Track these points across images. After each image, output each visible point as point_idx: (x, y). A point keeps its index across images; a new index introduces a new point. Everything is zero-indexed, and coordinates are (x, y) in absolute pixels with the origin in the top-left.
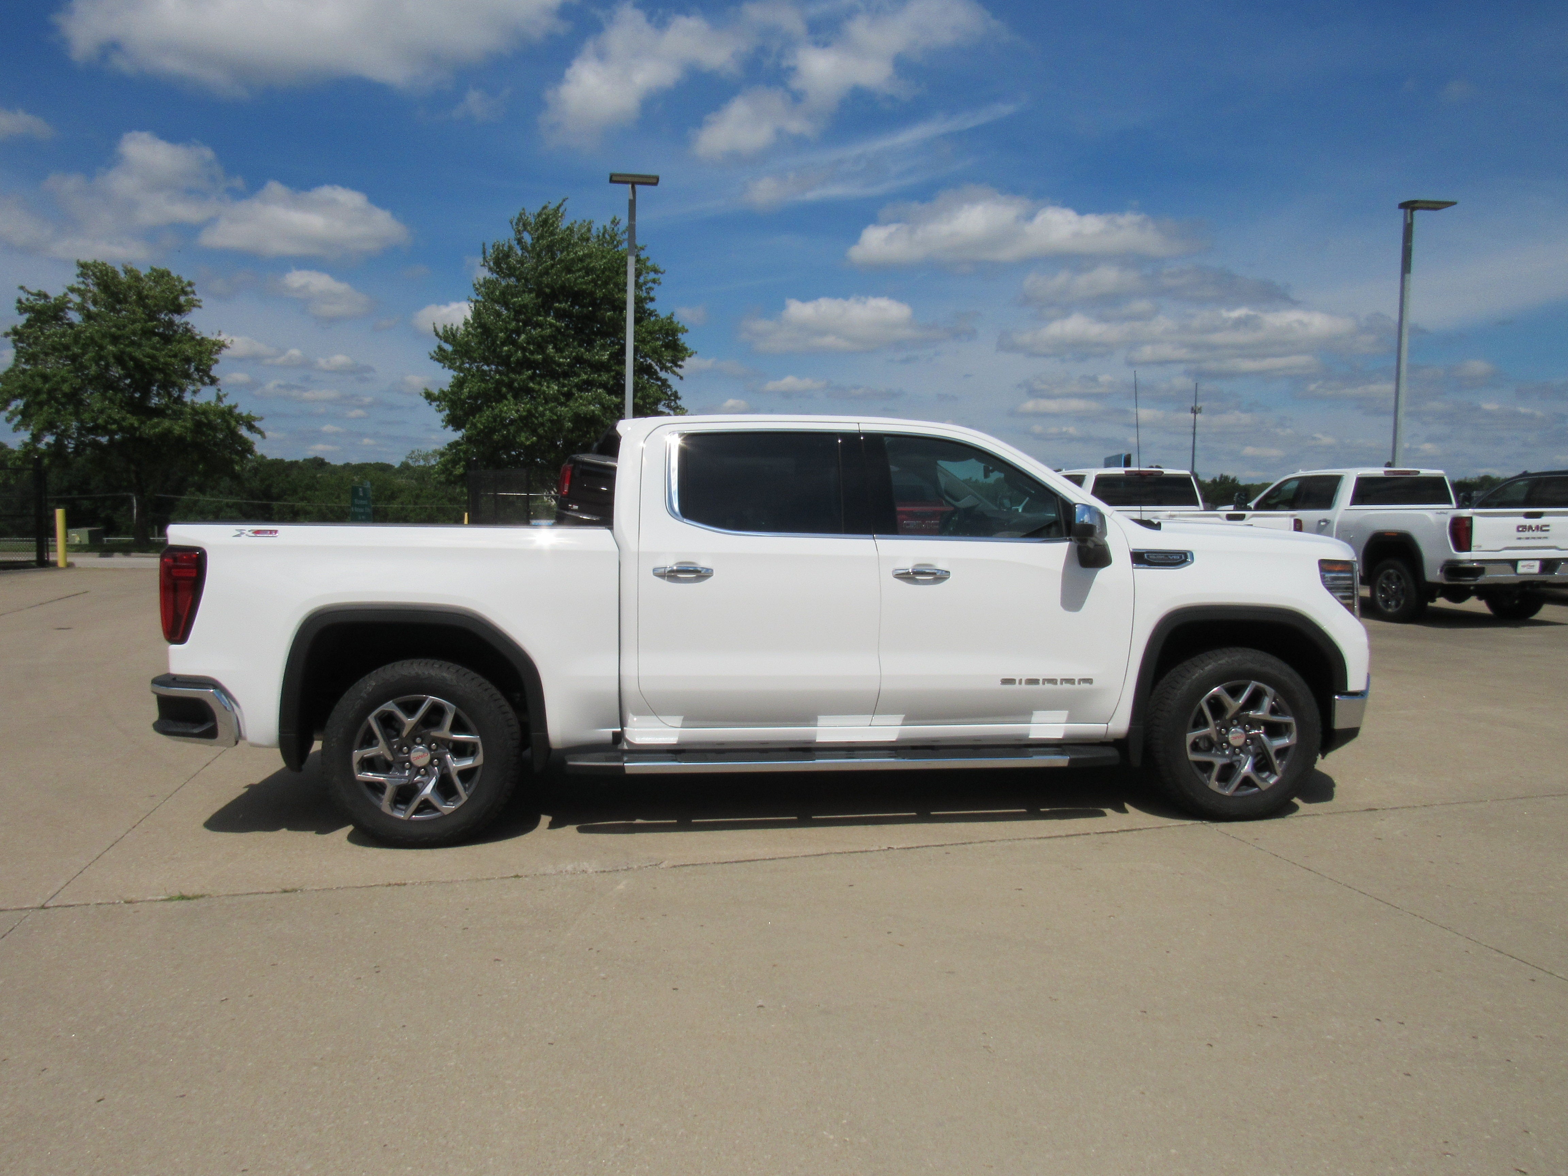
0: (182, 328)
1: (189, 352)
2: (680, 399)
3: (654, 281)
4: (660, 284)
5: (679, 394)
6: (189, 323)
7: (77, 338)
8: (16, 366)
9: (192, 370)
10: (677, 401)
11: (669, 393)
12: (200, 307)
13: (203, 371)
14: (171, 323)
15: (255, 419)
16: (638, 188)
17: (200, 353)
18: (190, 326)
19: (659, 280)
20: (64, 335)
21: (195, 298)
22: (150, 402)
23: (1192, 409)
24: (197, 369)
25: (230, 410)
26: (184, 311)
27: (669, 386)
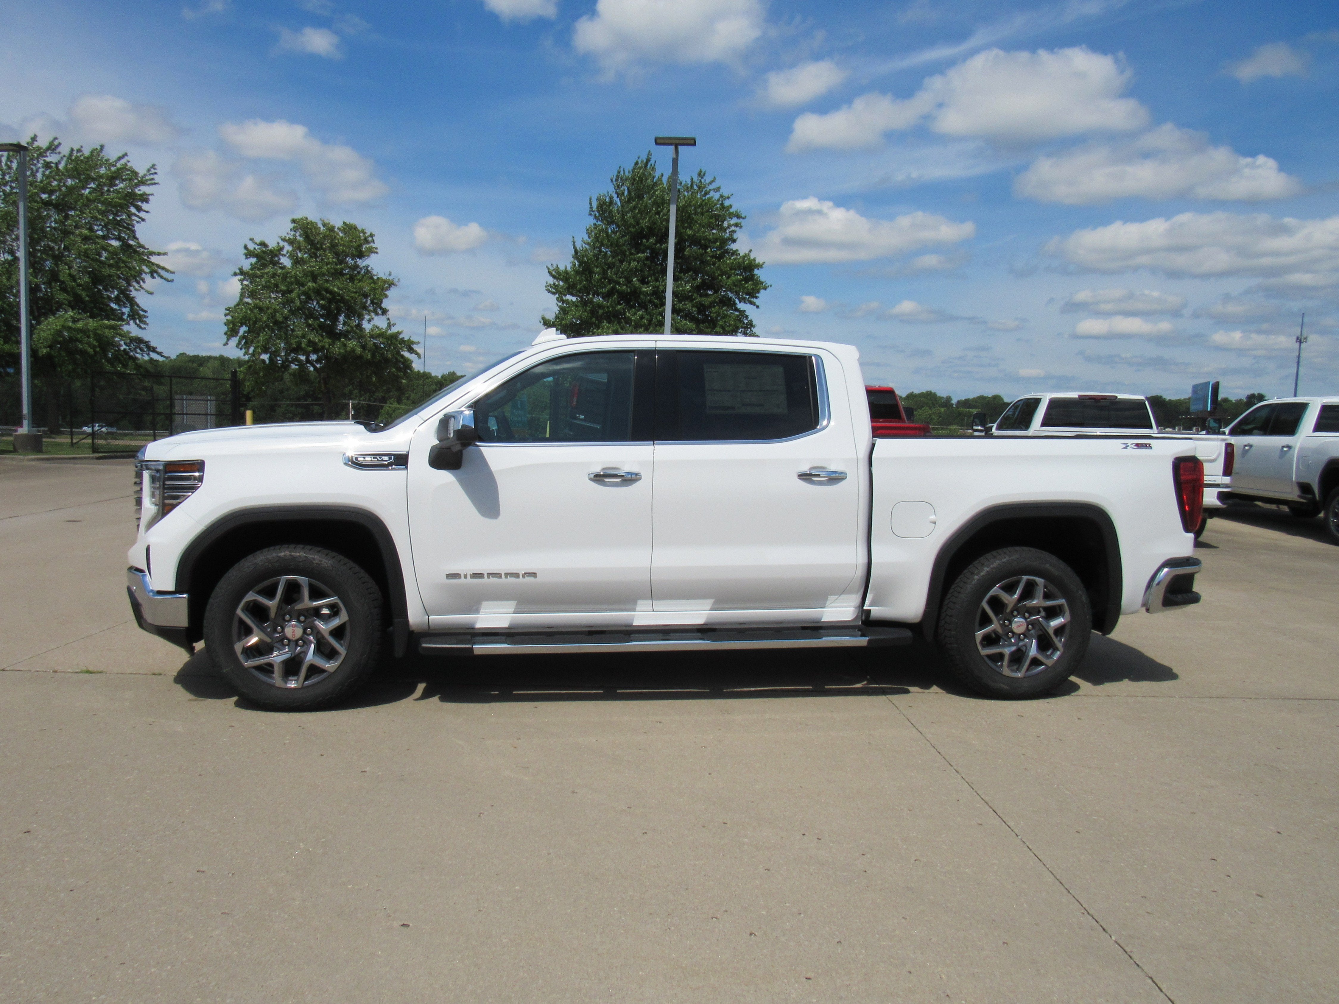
0: (363, 270)
1: (367, 289)
2: (754, 327)
3: (736, 225)
4: (741, 227)
5: (754, 323)
6: (369, 266)
7: (285, 277)
8: (241, 300)
9: (369, 302)
10: (752, 329)
11: (746, 322)
12: (377, 253)
13: (376, 303)
14: (356, 266)
15: (413, 343)
16: (681, 148)
17: (375, 289)
18: (369, 268)
19: (740, 224)
20: (274, 275)
21: (374, 246)
22: (336, 329)
23: (1298, 338)
24: (372, 302)
25: (395, 336)
26: (364, 256)
27: (747, 317)
